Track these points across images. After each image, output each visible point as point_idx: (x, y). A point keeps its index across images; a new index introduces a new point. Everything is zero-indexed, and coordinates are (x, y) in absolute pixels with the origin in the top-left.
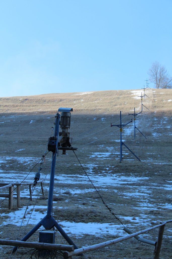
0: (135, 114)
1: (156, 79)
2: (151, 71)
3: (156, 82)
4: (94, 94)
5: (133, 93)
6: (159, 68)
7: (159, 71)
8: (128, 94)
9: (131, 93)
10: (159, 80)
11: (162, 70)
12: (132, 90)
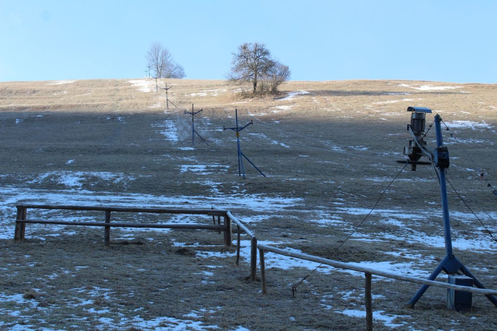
0: (193, 113)
1: (157, 65)
2: (151, 54)
3: (156, 69)
4: (77, 84)
5: (132, 84)
6: (161, 51)
7: (160, 54)
8: (126, 85)
9: (130, 84)
10: (161, 67)
11: (165, 53)
12: (131, 80)
